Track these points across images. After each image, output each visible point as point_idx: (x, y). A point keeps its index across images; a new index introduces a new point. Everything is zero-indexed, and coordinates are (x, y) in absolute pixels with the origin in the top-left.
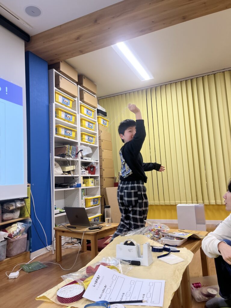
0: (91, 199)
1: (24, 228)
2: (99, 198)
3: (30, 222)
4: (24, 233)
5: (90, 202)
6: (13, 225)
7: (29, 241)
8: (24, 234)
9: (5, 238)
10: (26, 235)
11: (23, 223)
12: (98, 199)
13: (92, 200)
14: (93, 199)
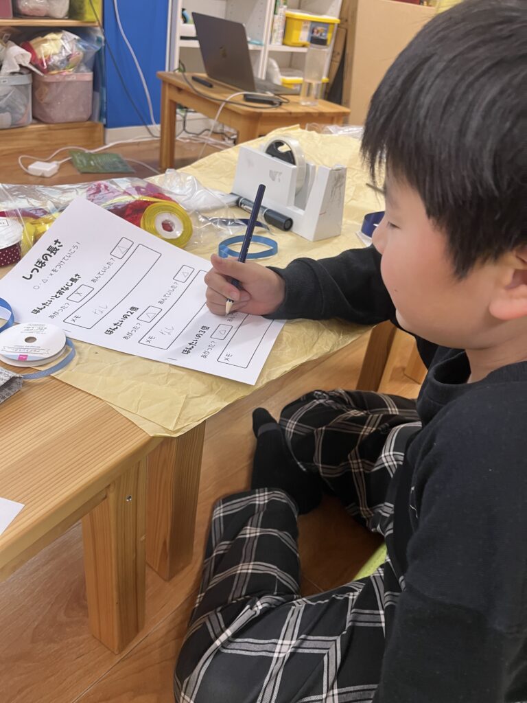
0: (305, 21)
1: (81, 53)
2: (331, 27)
3: (99, 40)
4: (83, 68)
5: (300, 30)
6: (49, 36)
7: (97, 95)
8: (83, 72)
9: (21, 66)
10: (88, 76)
11: (77, 37)
12: (327, 28)
13: (309, 25)
14: (313, 22)
